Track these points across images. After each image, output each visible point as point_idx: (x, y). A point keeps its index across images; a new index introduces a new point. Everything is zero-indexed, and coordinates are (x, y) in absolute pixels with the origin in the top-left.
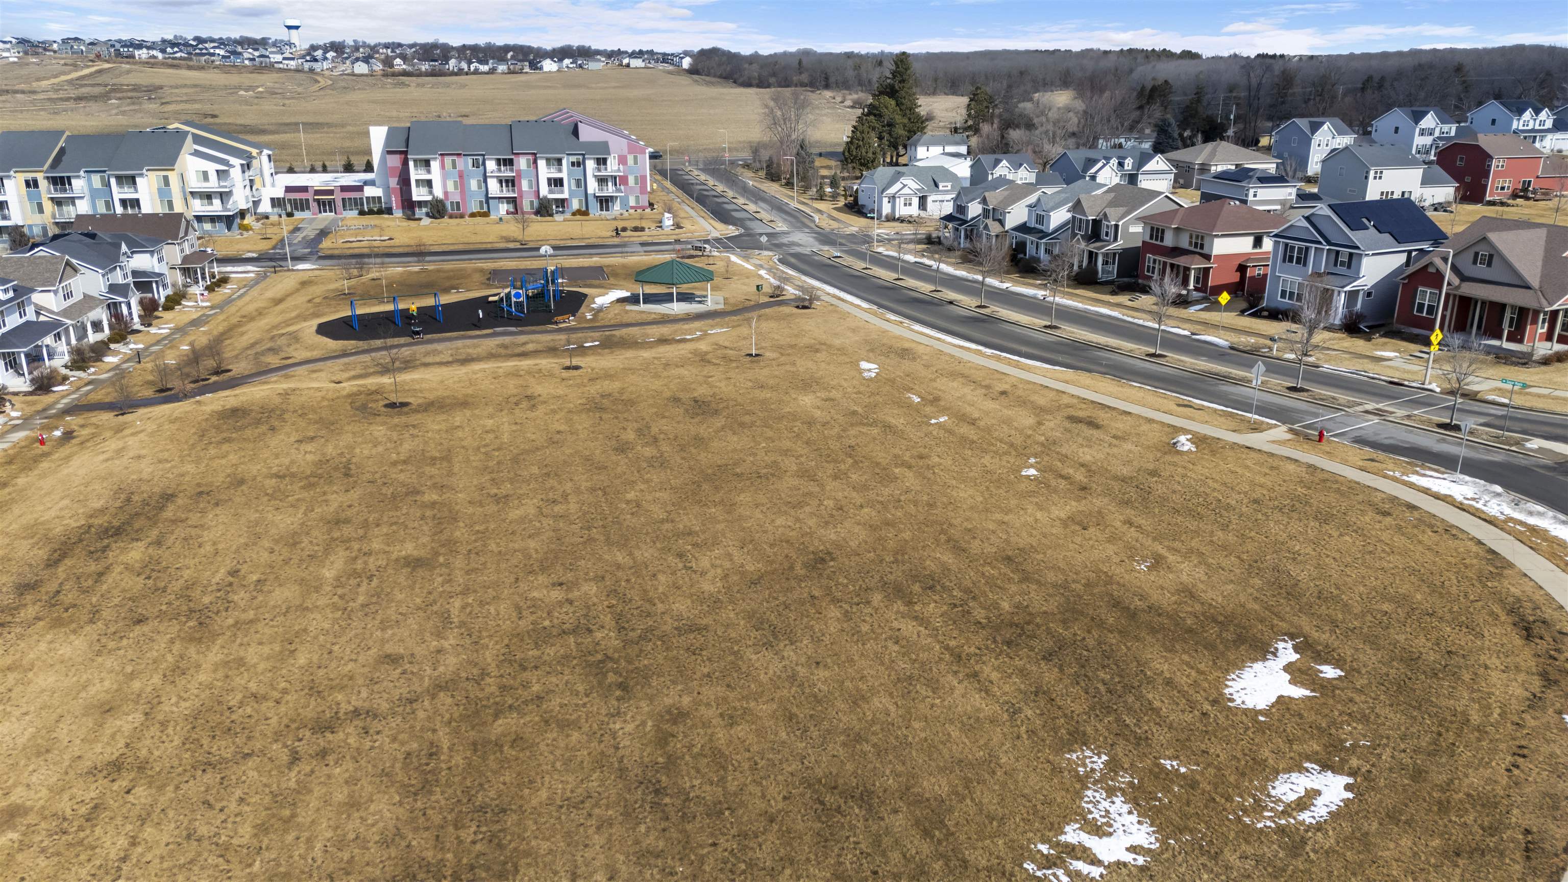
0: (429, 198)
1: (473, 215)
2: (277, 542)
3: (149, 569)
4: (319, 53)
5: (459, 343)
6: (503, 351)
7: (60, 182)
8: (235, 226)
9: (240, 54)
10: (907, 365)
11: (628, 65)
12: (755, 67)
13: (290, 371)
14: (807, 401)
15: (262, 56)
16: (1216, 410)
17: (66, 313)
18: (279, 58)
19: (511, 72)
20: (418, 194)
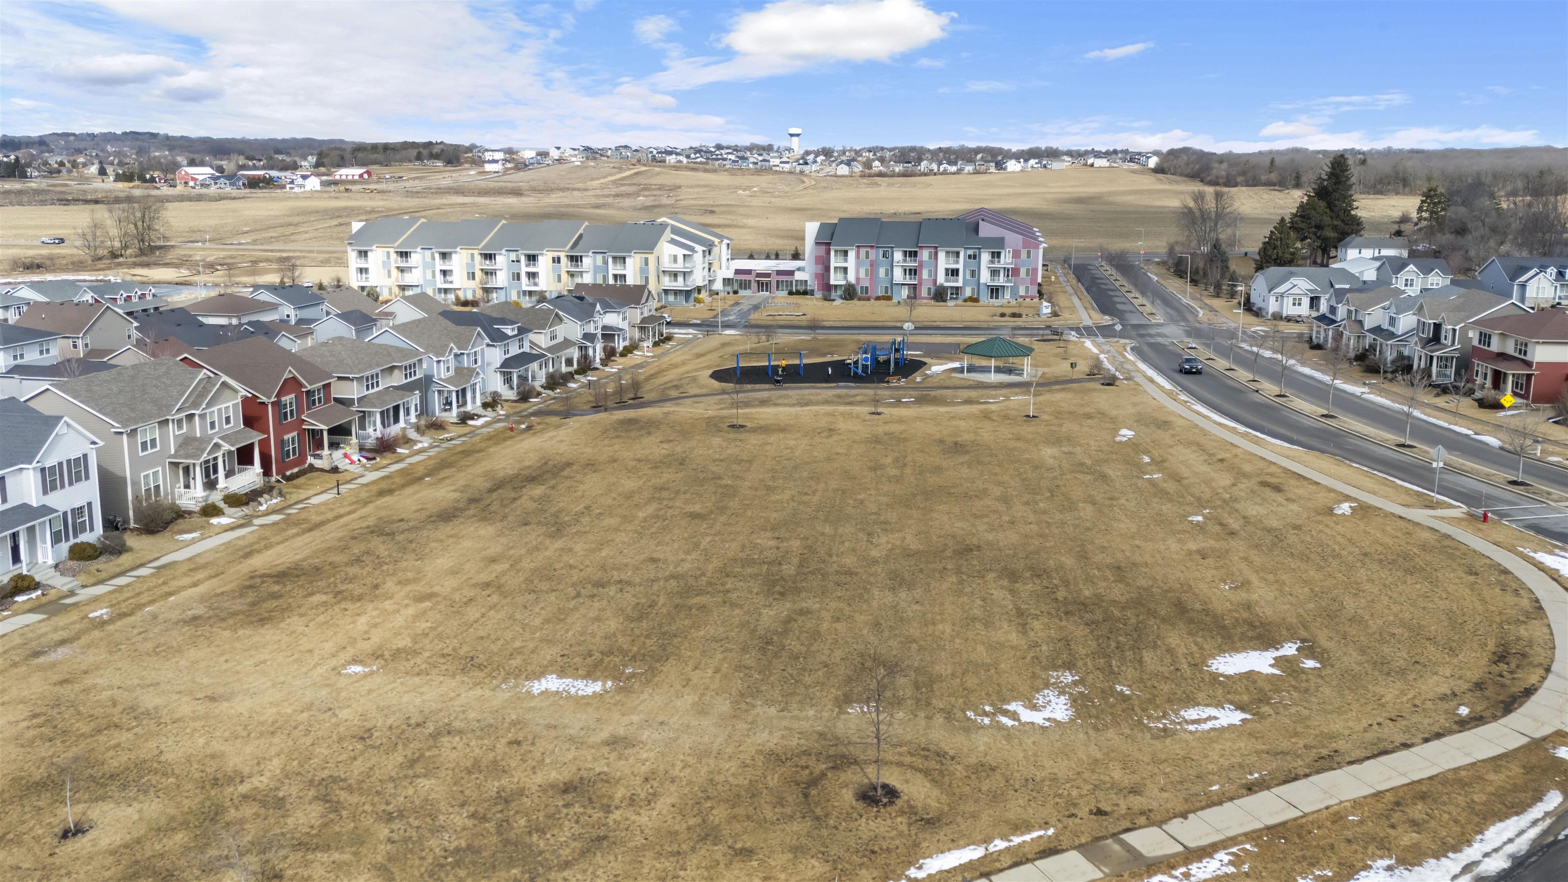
0: (844, 283)
1: (878, 298)
2: (620, 495)
3: (543, 500)
4: (811, 158)
5: (806, 392)
6: (836, 399)
7: (575, 259)
8: (692, 299)
9: (747, 159)
10: (1160, 434)
11: (1092, 165)
12: (1225, 166)
13: (680, 401)
14: (1048, 453)
15: (764, 160)
16: (1407, 490)
17: (549, 349)
18: (777, 161)
19: (977, 172)
20: (835, 279)
